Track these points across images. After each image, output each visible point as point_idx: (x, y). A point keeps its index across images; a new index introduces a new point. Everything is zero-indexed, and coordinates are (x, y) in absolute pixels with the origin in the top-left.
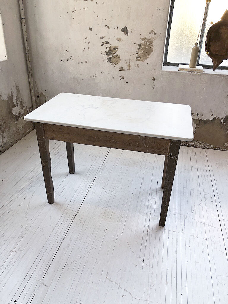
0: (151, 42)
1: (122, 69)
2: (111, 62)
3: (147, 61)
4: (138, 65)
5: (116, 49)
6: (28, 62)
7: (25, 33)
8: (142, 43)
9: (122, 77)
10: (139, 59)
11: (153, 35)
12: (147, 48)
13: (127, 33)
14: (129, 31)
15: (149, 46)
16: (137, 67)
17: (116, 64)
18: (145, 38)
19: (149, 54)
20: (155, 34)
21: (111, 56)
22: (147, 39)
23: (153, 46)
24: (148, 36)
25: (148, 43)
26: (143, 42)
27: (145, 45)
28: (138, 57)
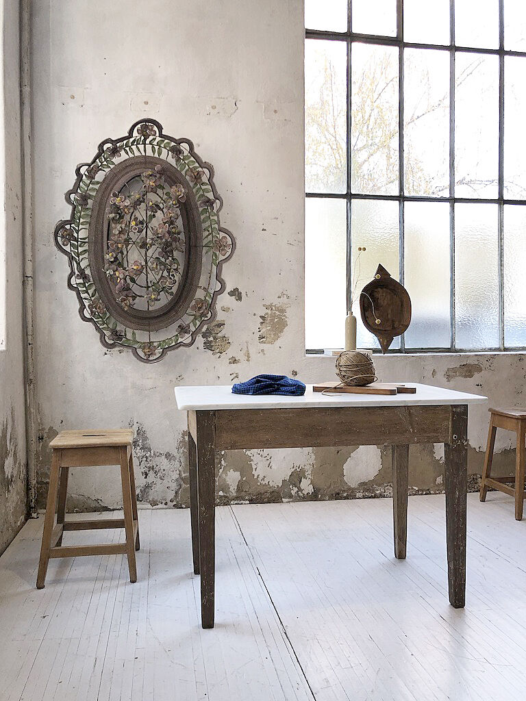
0: (283, 311)
1: (234, 361)
2: (211, 350)
3: (278, 343)
4: (263, 350)
5: (220, 325)
6: (30, 361)
7: (29, 304)
8: (267, 314)
9: (235, 375)
10: (264, 339)
11: (284, 299)
12: (276, 320)
13: (239, 298)
14: (243, 295)
15: (279, 317)
16: (261, 354)
17: (221, 353)
18: (271, 305)
19: (281, 331)
20: (288, 297)
21: (211, 339)
22: (275, 306)
23: (286, 317)
24: (276, 302)
25: (277, 312)
26: (269, 312)
27: (273, 316)
28: (261, 337)
